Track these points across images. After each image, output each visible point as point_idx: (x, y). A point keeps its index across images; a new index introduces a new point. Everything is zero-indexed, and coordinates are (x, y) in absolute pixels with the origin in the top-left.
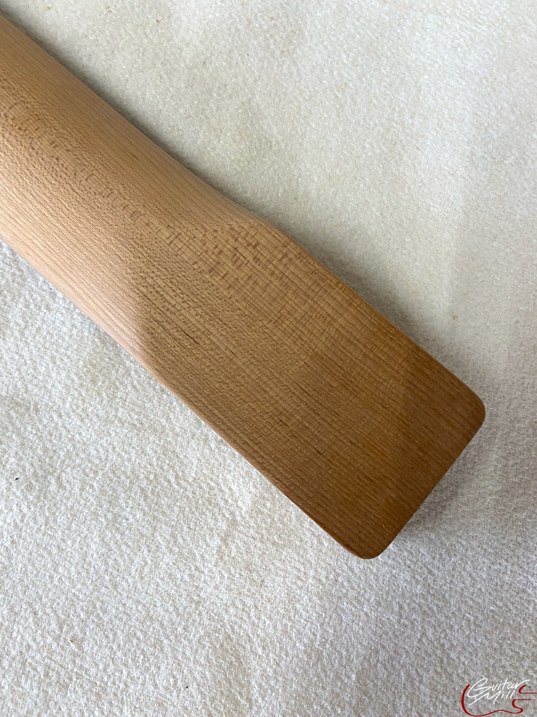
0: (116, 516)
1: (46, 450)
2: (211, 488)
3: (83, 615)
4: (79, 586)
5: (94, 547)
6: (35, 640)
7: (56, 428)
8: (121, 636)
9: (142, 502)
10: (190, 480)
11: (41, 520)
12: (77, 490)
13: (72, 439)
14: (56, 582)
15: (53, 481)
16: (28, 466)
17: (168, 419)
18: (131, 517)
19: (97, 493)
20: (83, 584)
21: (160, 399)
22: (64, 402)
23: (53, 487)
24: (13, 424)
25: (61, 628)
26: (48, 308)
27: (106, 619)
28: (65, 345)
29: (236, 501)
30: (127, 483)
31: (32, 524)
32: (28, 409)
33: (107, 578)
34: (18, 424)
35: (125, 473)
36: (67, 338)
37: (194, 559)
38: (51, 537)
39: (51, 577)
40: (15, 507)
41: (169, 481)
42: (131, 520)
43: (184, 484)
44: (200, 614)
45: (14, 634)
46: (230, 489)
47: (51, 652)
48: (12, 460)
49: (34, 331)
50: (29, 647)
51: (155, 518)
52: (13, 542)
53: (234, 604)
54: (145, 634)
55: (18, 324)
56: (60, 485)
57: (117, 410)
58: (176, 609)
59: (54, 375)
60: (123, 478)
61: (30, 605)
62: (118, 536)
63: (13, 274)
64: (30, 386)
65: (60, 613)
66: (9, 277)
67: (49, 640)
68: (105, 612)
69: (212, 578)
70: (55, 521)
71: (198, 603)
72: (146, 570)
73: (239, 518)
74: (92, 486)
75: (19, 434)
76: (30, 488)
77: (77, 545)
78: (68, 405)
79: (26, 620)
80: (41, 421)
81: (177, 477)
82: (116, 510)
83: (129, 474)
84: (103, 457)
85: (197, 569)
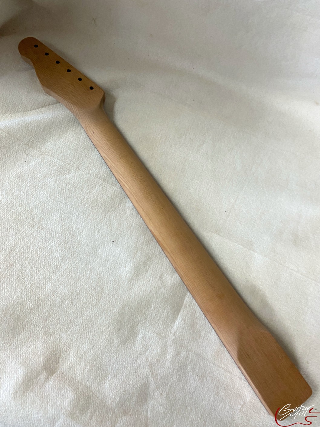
0: (218, 392)
1: (204, 370)
2: (241, 392)
3: (207, 415)
4: (207, 407)
5: (212, 398)
6: (195, 418)
7: (208, 365)
8: (215, 423)
9: (224, 390)
10: (236, 388)
11: (201, 388)
12: (210, 383)
13: (210, 369)
14: (202, 405)
15: (205, 379)
16: (200, 373)
17: (233, 371)
18: (221, 393)
19: (214, 385)
20: (208, 407)
21: (232, 365)
22: (210, 358)
23: (205, 380)
24: (199, 361)
25: (201, 417)
26: (210, 334)
27: (212, 418)
28: (213, 344)
29: (246, 397)
30: (221, 385)
31: (199, 388)
32: (202, 358)
33: (213, 407)
34: (200, 361)
35: (221, 382)
36: (213, 343)
37: (234, 409)
38: (203, 393)
39: (201, 403)
40: (196, 383)
41: (231, 387)
42: (221, 394)
43: (234, 389)
44: (233, 424)
45: (191, 415)
46: (245, 394)
47: (199, 422)
48: (197, 370)
49: (206, 339)
50: (194, 419)
51: (226, 395)
52: (194, 391)
53: (242, 424)
54: (220, 424)
55: (203, 336)
56: (207, 380)
57: (222, 365)
58: (228, 421)
59: (209, 351)
60: (221, 383)
61: (195, 409)
62: (217, 397)
63: (204, 323)
64: (204, 353)
65: (202, 413)
66: (203, 323)
67: (198, 419)
68: (212, 416)
69: (238, 416)
70: (204, 389)
71: (233, 421)
72: (223, 408)
73: (246, 402)
74: (213, 383)
75: (199, 364)
76: (200, 379)
77: (208, 397)
78: (211, 360)
79: (194, 412)
80: (205, 362)
81: (233, 387)
82: (218, 391)
83: (222, 382)
84: (217, 376)
85: (234, 412)
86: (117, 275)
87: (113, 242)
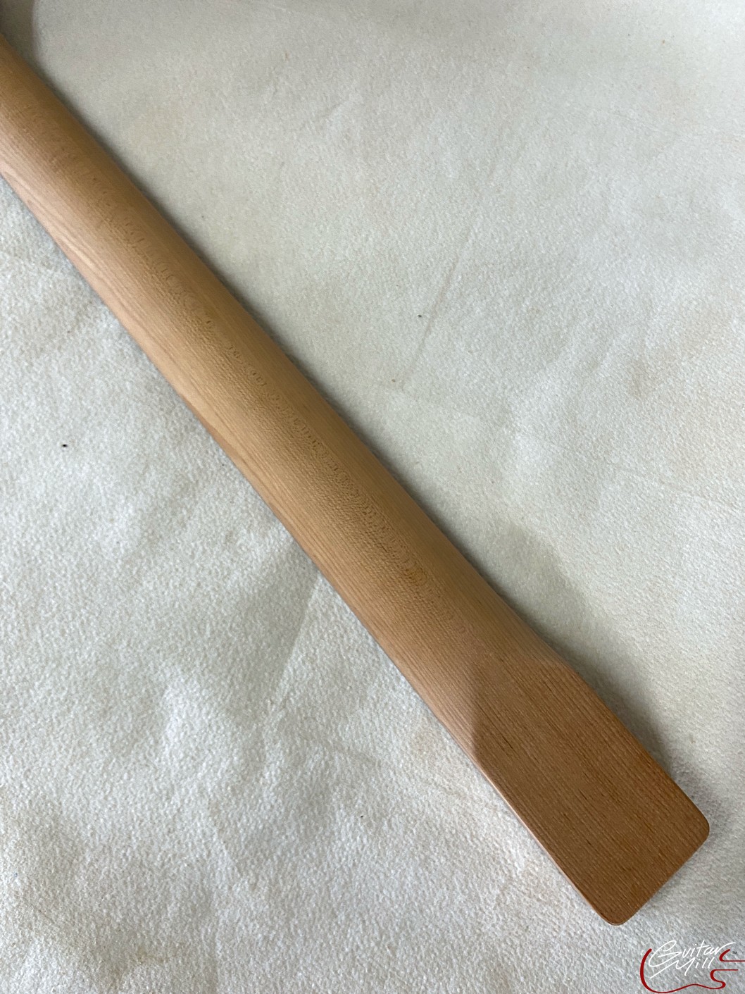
0: (427, 858)
1: (383, 798)
2: (496, 849)
3: (397, 929)
4: (397, 906)
5: (409, 878)
6: (362, 942)
7: (391, 782)
8: (423, 950)
9: (445, 850)
10: (481, 839)
11: (375, 851)
12: (401, 833)
13: (401, 793)
14: (380, 901)
15: (386, 823)
16: (370, 809)
17: (469, 788)
18: (437, 860)
19: (415, 837)
20: (400, 905)
21: (466, 771)
22: (399, 762)
23: (385, 827)
24: (363, 775)
25: (381, 937)
26: (394, 689)
27: (413, 935)
28: (403, 719)
29: (513, 862)
30: (437, 834)
31: (368, 853)
32: (374, 764)
33: (416, 904)
34: (366, 774)
35: (435, 826)
36: (405, 714)
37: (479, 901)
38: (381, 866)
39: (377, 896)
40: (358, 838)
41: (466, 837)
42: (437, 863)
43: (476, 842)
44: (480, 944)
45: (348, 936)
46: (510, 852)
47: (373, 954)
48: (360, 801)
49: (383, 705)
50: (358, 947)
51: (454, 864)
52: (354, 864)
53: (505, 941)
54: (440, 952)
55: (373, 699)
56: (390, 826)
57: (434, 775)
58: (463, 937)
59: (394, 741)
60: (434, 829)
61: (361, 915)
62: (427, 873)
63: (374, 660)
64: (377, 747)
65: (381, 924)
66: (370, 662)
67: (373, 944)
68: (413, 929)
69: (492, 918)
70: (385, 854)
71: (479, 935)
72: (444, 903)
73: (514, 876)
74: (412, 831)
75: (366, 783)
76: (370, 825)
77: (398, 875)
78: (401, 765)
79: (358, 926)
80: (382, 776)
81: (472, 835)
82: (427, 853)
83: (438, 826)
84: (421, 810)
85: (481, 909)
86: (85, 548)
87: (65, 446)
